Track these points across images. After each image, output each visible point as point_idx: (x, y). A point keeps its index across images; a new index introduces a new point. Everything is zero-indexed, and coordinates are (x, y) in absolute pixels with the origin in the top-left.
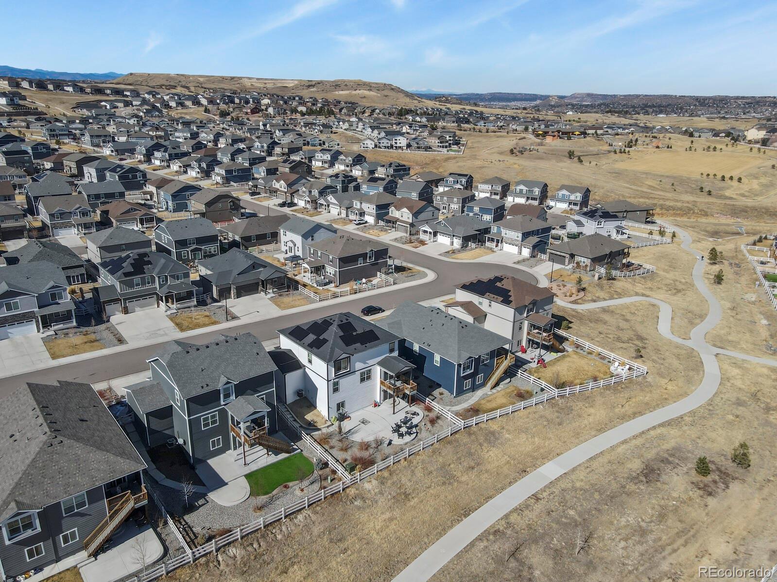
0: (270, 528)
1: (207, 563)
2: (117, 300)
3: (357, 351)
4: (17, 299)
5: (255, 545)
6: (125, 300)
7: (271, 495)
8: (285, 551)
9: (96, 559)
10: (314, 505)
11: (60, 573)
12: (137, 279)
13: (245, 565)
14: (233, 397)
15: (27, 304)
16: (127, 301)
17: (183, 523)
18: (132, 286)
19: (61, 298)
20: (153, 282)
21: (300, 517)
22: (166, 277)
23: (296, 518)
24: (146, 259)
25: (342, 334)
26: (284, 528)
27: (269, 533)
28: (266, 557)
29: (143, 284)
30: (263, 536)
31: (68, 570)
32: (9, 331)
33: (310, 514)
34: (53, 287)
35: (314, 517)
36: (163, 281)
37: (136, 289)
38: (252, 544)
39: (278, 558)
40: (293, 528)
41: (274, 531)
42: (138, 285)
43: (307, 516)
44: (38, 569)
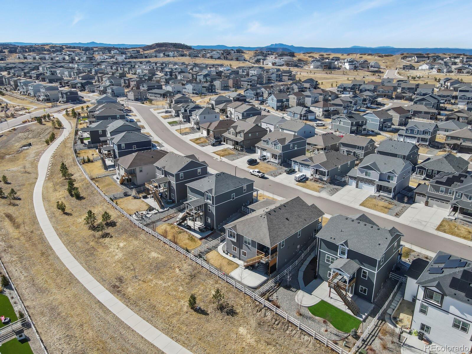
0: (290, 325)
1: (257, 306)
2: (424, 195)
4: (371, 172)
5: (277, 322)
6: (429, 197)
7: (314, 316)
8: (280, 339)
9: (245, 269)
10: (318, 342)
11: (235, 263)
12: (443, 188)
13: (263, 323)
14: (346, 256)
15: (374, 176)
17: (277, 289)
18: (438, 190)
19: (392, 180)
20: (453, 194)
21: (306, 338)
22: (462, 194)
23: (304, 335)
24: (462, 179)
25: (459, 278)
26: (294, 332)
27: (287, 325)
28: (272, 330)
29: (446, 192)
30: (283, 323)
31: (237, 264)
32: (363, 185)
33: (311, 342)
34: (390, 172)
35: (311, 345)
36: (458, 196)
37: (440, 193)
38: (276, 320)
39: (275, 336)
40: (297, 337)
41: (290, 327)
42: (442, 191)
43: (309, 341)
44: (234, 256)
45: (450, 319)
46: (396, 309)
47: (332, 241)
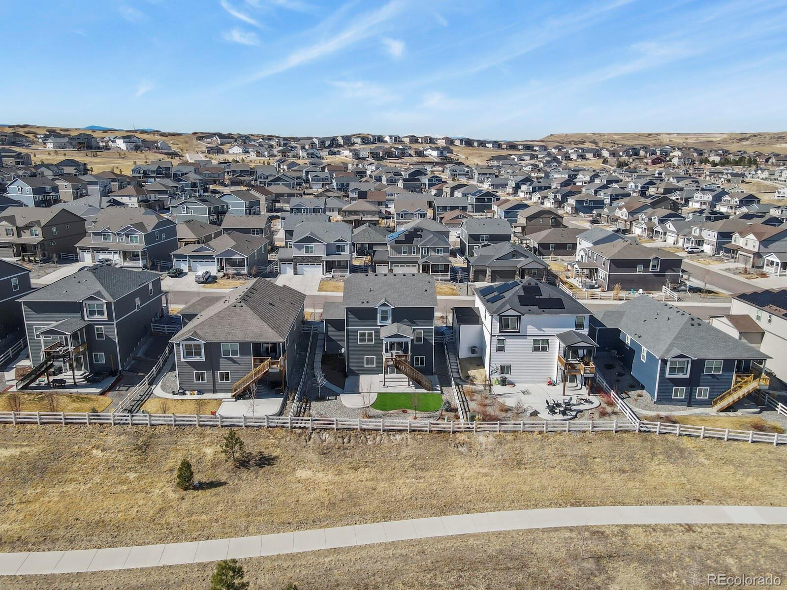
0: (366, 433)
1: (300, 435)
2: (386, 262)
3: (530, 313)
4: (313, 244)
5: (346, 440)
6: (392, 263)
7: (387, 412)
8: (367, 455)
9: (236, 401)
10: (417, 433)
11: (210, 399)
12: (405, 247)
13: (327, 449)
14: (390, 321)
15: (318, 250)
16: (393, 265)
17: (308, 405)
18: (399, 252)
19: (343, 250)
20: (418, 252)
21: (398, 437)
22: (428, 248)
23: (394, 436)
24: (419, 233)
25: (523, 294)
26: (378, 438)
27: (363, 436)
28: (348, 452)
29: (410, 252)
30: (356, 436)
31: (216, 399)
32: (305, 269)
33: (409, 439)
34: (339, 240)
35: (410, 441)
36: (425, 253)
37: (403, 256)
38: (343, 438)
39: (357, 456)
40: (386, 442)
41: (368, 437)
42: (405, 252)
43: (405, 438)
44: (200, 392)
45: (529, 342)
46: (460, 370)
47: (365, 306)
